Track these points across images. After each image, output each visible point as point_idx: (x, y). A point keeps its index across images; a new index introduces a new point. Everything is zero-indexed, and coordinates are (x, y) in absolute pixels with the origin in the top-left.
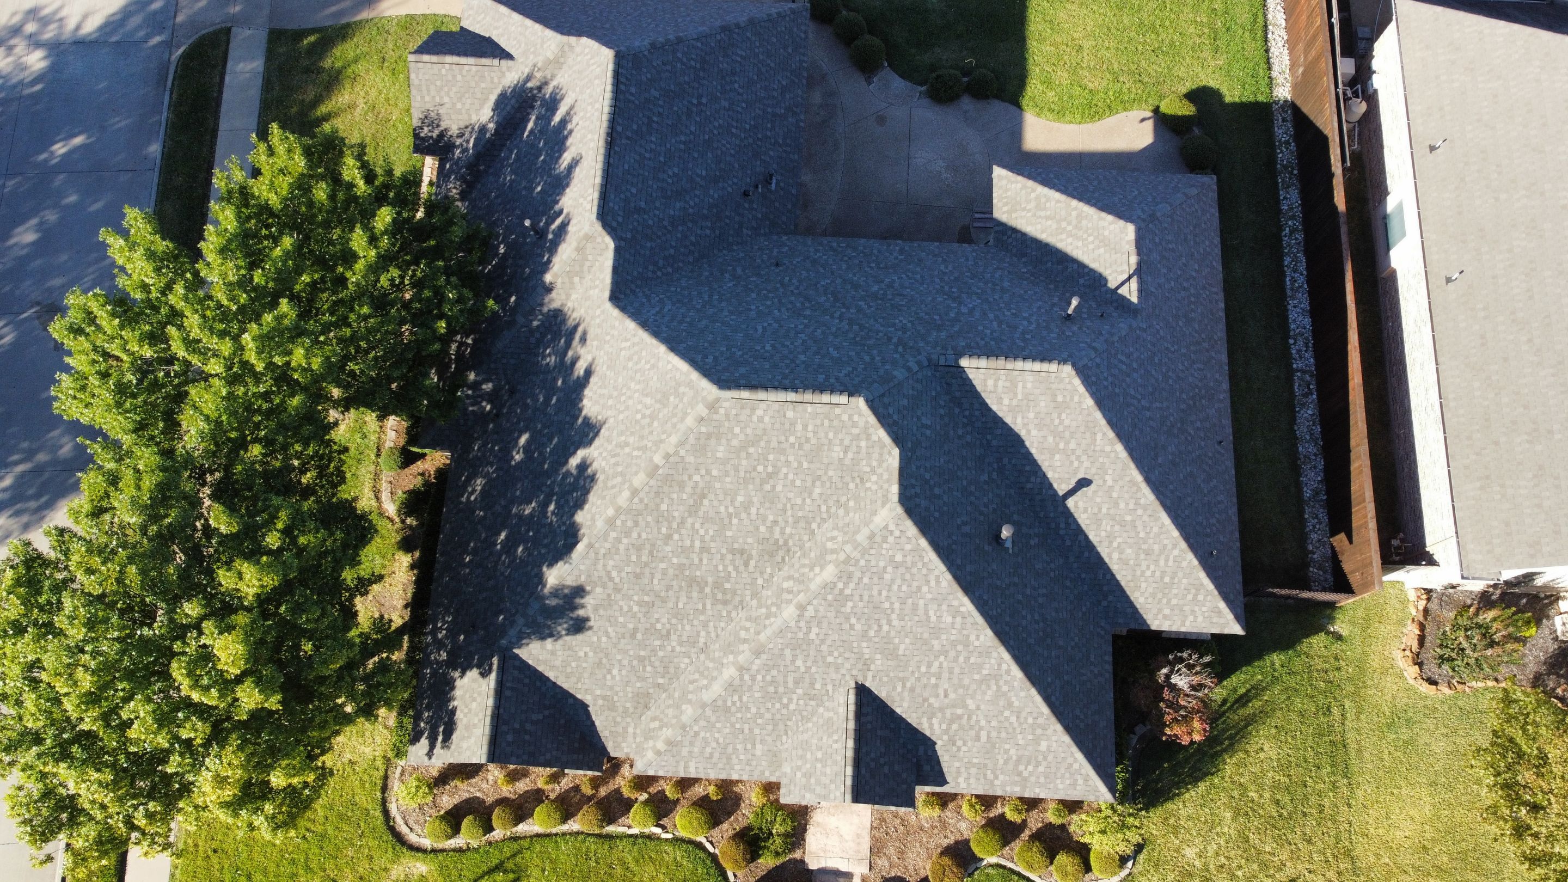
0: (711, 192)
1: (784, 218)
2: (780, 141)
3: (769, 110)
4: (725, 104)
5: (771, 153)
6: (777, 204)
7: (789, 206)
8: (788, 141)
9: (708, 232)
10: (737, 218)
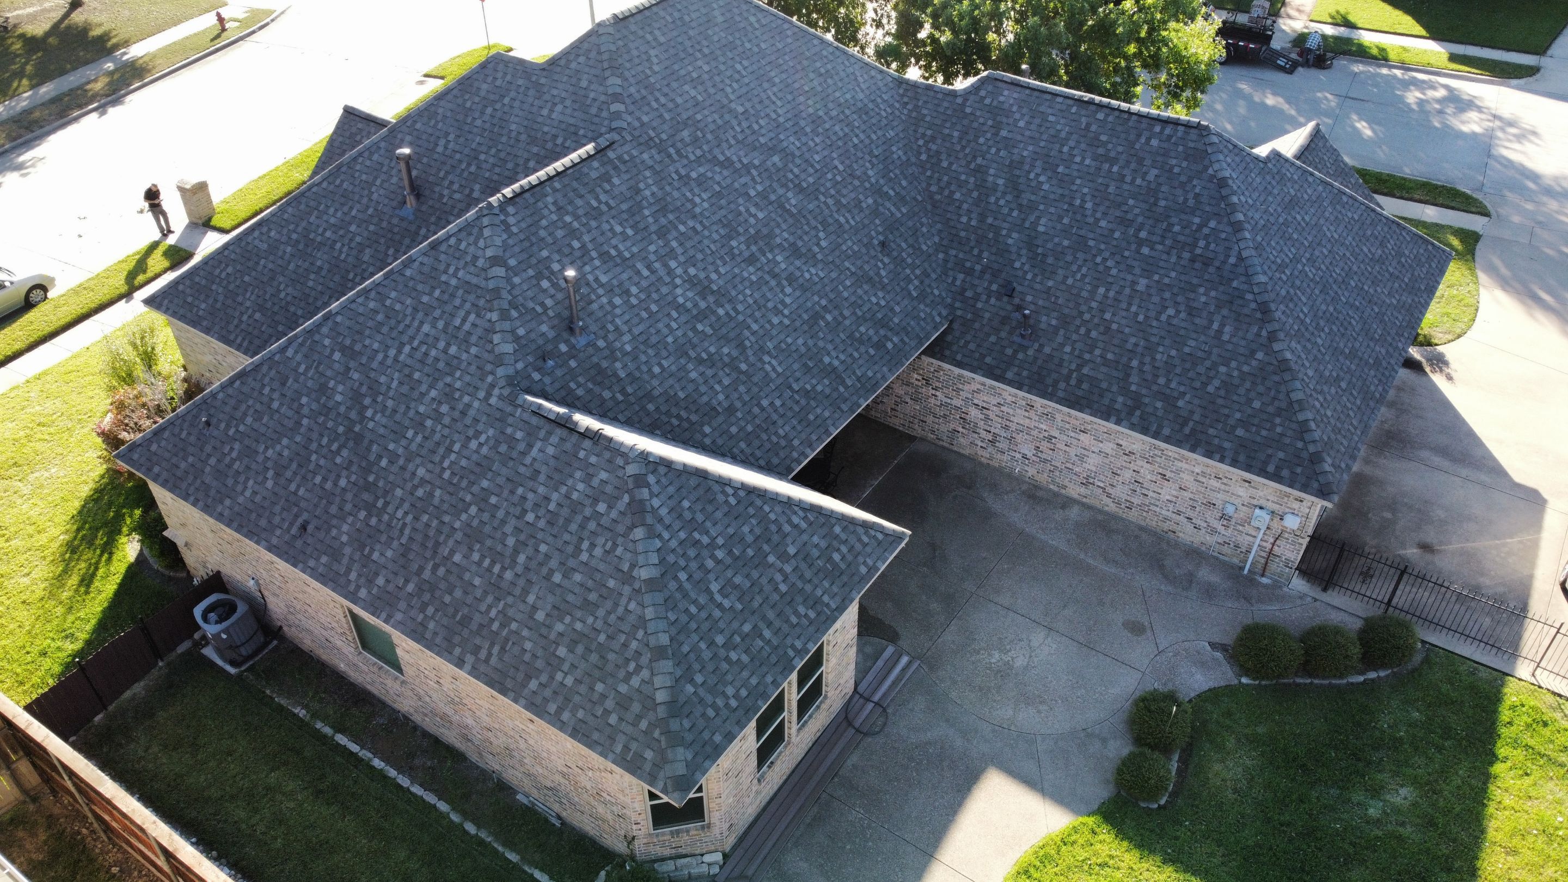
0: (1015, 235)
1: (972, 346)
2: (1085, 371)
3: (1135, 363)
4: (1142, 283)
5: (1068, 349)
6: (993, 339)
7: (988, 360)
8: (1085, 386)
9: (964, 219)
10: (978, 267)
